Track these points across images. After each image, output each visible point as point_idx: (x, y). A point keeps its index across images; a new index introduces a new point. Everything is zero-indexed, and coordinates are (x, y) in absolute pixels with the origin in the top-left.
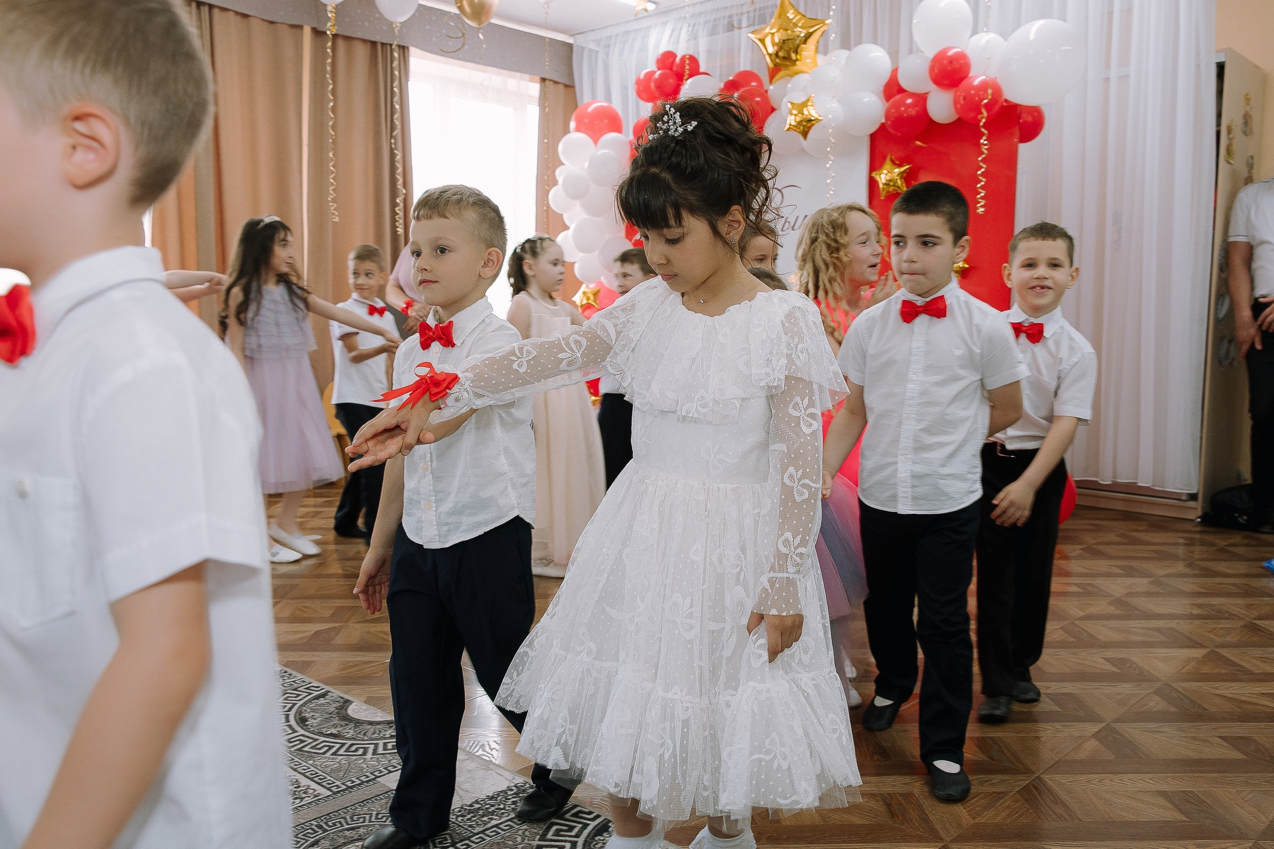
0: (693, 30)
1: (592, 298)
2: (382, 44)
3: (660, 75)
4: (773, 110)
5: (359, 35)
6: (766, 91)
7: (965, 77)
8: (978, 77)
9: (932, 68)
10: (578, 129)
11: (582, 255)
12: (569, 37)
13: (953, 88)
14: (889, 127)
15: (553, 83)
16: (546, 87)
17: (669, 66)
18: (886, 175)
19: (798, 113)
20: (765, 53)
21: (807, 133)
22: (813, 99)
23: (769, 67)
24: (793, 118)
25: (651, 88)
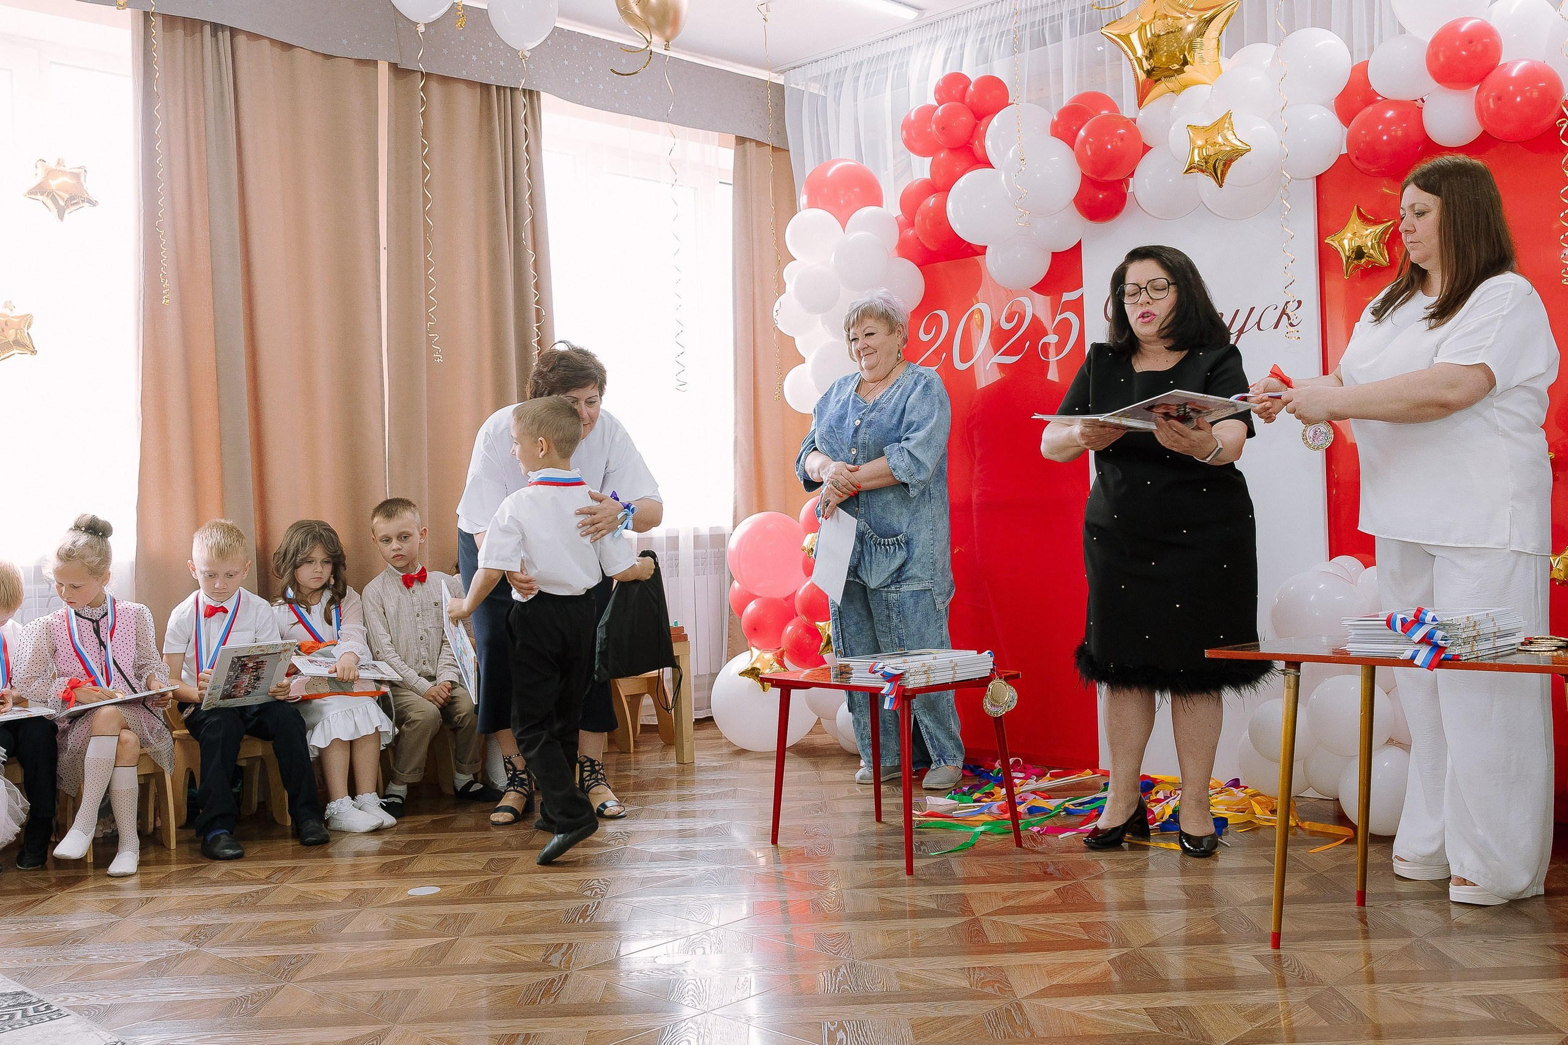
0: (980, 49)
2: (498, 88)
3: (943, 111)
4: (1147, 149)
5: (463, 75)
6: (1134, 120)
7: (1493, 69)
8: (1515, 63)
9: (1432, 56)
10: (812, 204)
12: (776, 75)
13: (1477, 83)
14: (1357, 158)
15: (754, 144)
16: (745, 151)
17: (958, 96)
18: (1351, 239)
19: (1206, 142)
20: (1132, 57)
21: (1223, 174)
22: (1232, 117)
23: (1137, 76)
24: (1196, 151)
25: (931, 132)
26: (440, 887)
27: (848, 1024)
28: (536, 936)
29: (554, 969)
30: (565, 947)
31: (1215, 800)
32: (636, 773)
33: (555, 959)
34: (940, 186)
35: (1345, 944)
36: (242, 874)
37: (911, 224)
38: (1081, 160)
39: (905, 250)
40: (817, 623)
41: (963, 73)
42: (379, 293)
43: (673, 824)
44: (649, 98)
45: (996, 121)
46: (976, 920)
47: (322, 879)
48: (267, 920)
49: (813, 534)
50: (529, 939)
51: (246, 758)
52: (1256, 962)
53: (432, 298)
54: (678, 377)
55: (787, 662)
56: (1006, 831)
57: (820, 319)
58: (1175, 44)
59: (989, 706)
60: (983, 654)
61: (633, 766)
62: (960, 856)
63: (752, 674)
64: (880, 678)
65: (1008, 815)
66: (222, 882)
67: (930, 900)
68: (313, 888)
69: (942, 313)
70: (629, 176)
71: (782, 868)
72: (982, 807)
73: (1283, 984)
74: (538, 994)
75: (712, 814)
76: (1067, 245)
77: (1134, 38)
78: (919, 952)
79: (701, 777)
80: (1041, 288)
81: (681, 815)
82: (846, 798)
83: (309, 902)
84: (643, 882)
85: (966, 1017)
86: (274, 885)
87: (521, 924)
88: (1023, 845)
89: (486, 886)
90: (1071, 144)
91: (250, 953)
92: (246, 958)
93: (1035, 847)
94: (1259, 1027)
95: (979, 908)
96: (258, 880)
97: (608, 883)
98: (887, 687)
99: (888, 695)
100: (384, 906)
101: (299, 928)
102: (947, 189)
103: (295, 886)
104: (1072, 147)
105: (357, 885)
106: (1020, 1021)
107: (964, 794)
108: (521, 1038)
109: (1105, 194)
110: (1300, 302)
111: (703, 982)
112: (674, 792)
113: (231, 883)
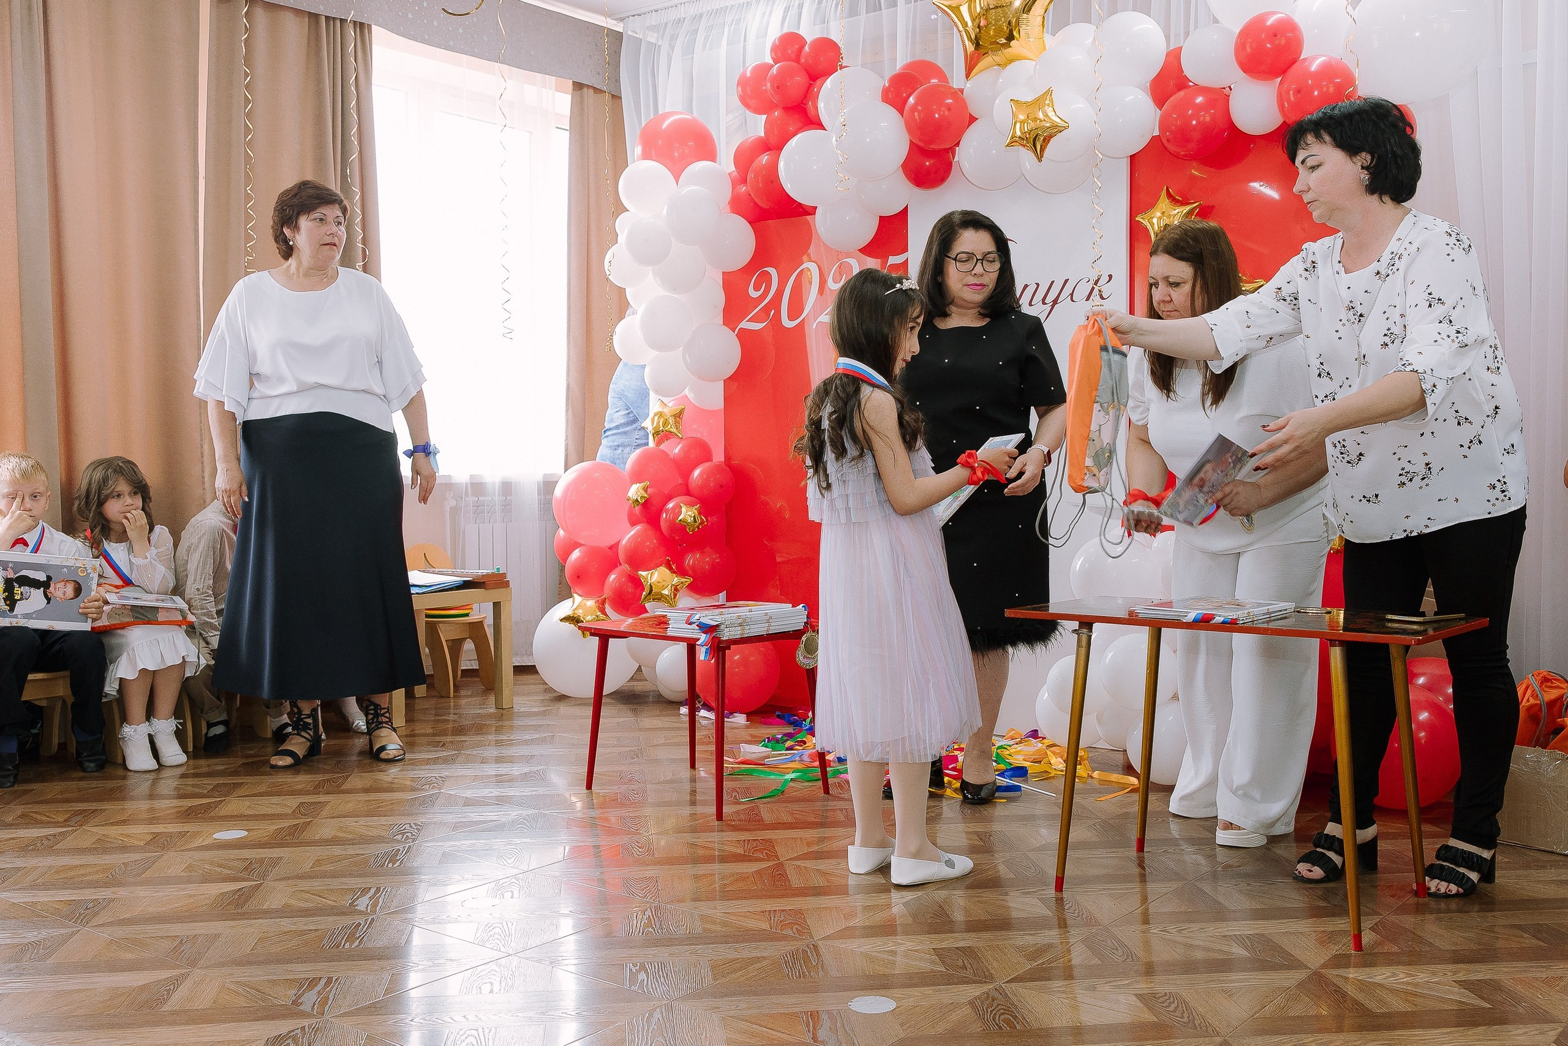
1: (671, 420)
2: (327, 18)
3: (779, 69)
4: (973, 119)
6: (962, 91)
7: (1294, 63)
8: (1314, 58)
9: (1240, 46)
10: (646, 156)
11: (655, 353)
12: (616, 22)
13: (1277, 77)
14: (1168, 141)
15: (591, 91)
16: (582, 97)
17: (793, 56)
18: (1160, 218)
19: (1028, 117)
20: (961, 28)
21: (1042, 150)
22: (1053, 94)
23: (966, 50)
24: (1018, 125)
25: (766, 89)
26: (247, 830)
27: (650, 965)
28: (344, 880)
29: (361, 913)
30: (373, 891)
31: (1014, 750)
32: (455, 717)
33: (363, 903)
34: (773, 144)
35: (1119, 887)
36: (38, 817)
37: (744, 181)
38: (909, 127)
39: (738, 205)
40: (640, 572)
41: (800, 33)
42: (196, 223)
43: (490, 770)
44: (485, 38)
45: (829, 83)
46: (780, 865)
47: (124, 822)
48: (63, 864)
49: (638, 485)
50: (336, 883)
51: (47, 698)
52: (1040, 904)
53: (251, 233)
54: (506, 324)
55: (608, 609)
56: (815, 778)
57: (651, 272)
58: (1003, 19)
59: (801, 658)
60: (798, 607)
61: (452, 711)
62: (769, 803)
63: (572, 620)
64: (697, 630)
65: (817, 763)
66: (18, 825)
67: (737, 845)
68: (113, 831)
69: (772, 271)
70: (462, 116)
71: (595, 813)
72: (794, 754)
73: (1063, 924)
74: (343, 938)
75: (529, 759)
76: (894, 209)
77: (964, 10)
78: (727, 895)
79: (520, 723)
80: (868, 250)
81: (499, 760)
82: (662, 745)
83: (109, 845)
84: (456, 827)
85: (764, 958)
86: (72, 828)
87: (329, 868)
88: (831, 792)
89: (295, 830)
90: (901, 111)
91: (44, 897)
92: (39, 902)
93: (841, 794)
94: (1038, 965)
95: (784, 853)
96: (55, 822)
97: (420, 828)
98: (703, 638)
99: (703, 646)
100: (187, 850)
101: (97, 872)
102: (779, 148)
103: (94, 829)
104: (902, 114)
105: (160, 828)
106: (815, 961)
107: (777, 741)
108: (323, 982)
109: (932, 161)
110: (1110, 277)
111: (510, 925)
112: (492, 737)
113: (27, 826)
